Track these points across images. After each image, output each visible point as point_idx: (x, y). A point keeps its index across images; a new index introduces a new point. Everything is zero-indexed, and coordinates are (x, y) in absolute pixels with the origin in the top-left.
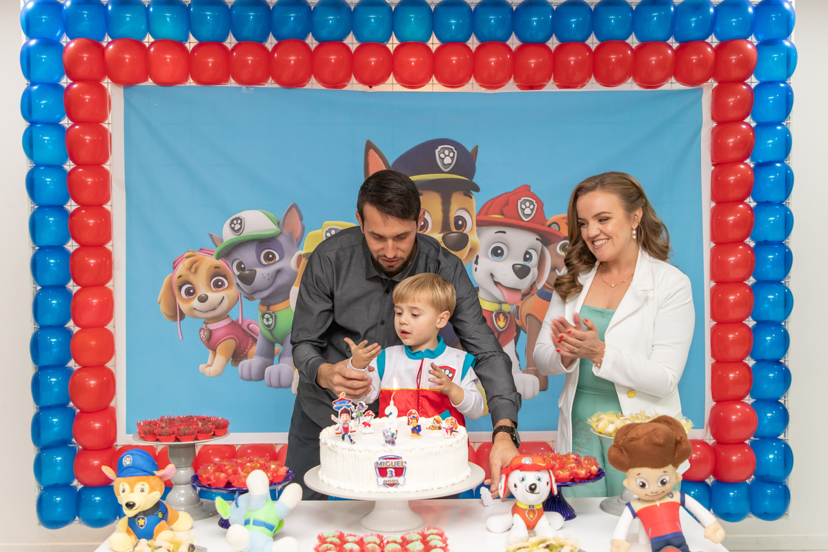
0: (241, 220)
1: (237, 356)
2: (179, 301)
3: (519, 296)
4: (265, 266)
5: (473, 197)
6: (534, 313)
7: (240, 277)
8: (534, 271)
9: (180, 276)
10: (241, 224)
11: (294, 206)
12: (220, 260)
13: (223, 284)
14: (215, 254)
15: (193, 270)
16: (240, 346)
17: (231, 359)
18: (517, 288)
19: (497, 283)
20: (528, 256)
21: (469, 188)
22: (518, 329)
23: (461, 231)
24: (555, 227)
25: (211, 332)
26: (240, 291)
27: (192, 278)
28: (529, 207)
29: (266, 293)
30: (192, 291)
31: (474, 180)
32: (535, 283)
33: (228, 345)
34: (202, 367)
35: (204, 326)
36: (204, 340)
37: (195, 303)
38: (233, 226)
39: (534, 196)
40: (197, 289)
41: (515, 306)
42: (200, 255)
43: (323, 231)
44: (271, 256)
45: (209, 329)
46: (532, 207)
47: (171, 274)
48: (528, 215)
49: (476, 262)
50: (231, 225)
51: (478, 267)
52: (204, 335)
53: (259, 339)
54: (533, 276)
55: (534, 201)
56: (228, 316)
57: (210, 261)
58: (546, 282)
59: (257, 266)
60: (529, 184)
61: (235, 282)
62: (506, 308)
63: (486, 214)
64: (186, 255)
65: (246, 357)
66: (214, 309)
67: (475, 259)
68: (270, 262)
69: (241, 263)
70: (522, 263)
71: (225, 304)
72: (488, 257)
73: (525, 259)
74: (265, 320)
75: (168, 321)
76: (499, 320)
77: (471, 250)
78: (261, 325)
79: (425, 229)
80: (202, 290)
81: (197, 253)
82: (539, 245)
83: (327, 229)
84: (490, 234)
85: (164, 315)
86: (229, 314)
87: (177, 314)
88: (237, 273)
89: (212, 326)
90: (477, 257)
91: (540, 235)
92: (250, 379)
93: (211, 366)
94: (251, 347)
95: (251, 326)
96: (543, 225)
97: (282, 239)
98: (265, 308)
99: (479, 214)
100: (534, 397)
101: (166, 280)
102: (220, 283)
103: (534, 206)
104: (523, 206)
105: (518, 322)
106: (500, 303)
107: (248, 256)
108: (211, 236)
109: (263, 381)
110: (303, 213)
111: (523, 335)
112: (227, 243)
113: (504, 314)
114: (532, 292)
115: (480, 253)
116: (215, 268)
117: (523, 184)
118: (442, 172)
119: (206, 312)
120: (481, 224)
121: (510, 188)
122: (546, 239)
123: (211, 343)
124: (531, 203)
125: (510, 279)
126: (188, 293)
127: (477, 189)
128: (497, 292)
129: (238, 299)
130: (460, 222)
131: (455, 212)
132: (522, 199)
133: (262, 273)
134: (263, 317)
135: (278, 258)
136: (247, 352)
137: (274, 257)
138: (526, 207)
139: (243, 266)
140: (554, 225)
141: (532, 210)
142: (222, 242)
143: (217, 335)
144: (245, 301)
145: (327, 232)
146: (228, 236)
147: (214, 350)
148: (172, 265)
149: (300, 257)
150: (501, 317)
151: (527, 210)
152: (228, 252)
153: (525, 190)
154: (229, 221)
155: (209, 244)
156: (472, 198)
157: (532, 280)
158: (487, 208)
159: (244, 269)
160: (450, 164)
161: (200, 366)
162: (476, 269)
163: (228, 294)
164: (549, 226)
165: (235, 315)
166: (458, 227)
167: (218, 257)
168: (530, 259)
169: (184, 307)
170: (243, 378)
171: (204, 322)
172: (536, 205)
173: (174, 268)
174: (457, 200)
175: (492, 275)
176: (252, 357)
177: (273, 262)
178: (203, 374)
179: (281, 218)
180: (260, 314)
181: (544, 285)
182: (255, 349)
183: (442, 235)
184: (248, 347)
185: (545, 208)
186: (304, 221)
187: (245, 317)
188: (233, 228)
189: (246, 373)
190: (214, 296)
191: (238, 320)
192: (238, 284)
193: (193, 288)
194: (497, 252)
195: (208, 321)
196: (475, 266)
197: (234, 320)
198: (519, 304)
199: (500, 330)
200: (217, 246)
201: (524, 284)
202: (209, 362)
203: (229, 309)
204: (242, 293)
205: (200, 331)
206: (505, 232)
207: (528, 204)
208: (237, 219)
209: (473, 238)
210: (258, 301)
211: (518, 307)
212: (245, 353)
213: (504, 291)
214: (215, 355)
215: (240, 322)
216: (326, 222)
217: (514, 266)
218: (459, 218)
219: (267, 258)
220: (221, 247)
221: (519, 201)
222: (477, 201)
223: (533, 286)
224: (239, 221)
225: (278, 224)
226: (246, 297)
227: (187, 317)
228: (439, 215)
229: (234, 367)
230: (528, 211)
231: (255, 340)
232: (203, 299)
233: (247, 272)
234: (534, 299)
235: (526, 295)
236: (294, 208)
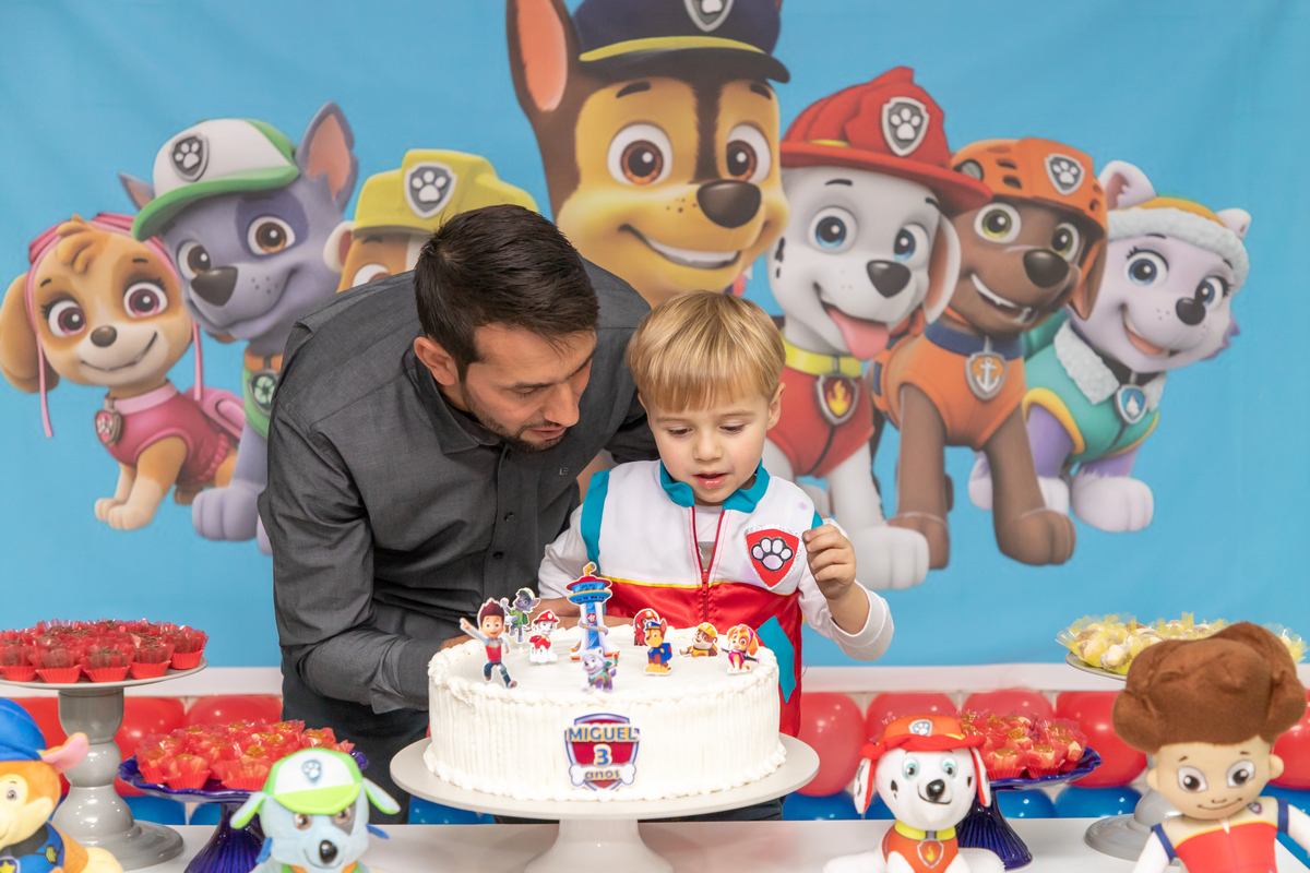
0: (200, 143)
1: (190, 479)
2: (44, 344)
3: (881, 339)
4: (259, 258)
5: (773, 95)
6: (919, 382)
7: (196, 284)
8: (919, 278)
9: (47, 281)
10: (199, 153)
11: (333, 110)
12: (148, 242)
13: (155, 301)
14: (135, 227)
15: (79, 265)
16: (196, 454)
17: (174, 487)
18: (880, 318)
19: (828, 308)
20: (904, 242)
21: (764, 73)
22: (879, 419)
23: (742, 178)
24: (971, 171)
25: (123, 420)
26: (196, 320)
27: (76, 285)
28: (909, 122)
29: (261, 326)
30: (75, 318)
31: (778, 54)
32: (920, 307)
33: (170, 451)
34: (101, 505)
35: (106, 405)
36: (106, 439)
37: (85, 347)
38: (179, 157)
39: (921, 95)
40: (89, 314)
41: (870, 364)
42: (96, 229)
43: (403, 175)
44: (274, 234)
45: (118, 413)
46: (916, 121)
47: (24, 275)
48: (905, 142)
49: (779, 256)
50: (174, 154)
51: (785, 266)
52: (107, 427)
53: (245, 438)
54: (918, 290)
55: (922, 107)
56: (167, 381)
57: (122, 244)
58: (951, 305)
59: (239, 259)
60: (908, 64)
61: (183, 297)
62: (850, 367)
63: (806, 137)
64: (63, 228)
65: (210, 481)
66: (132, 364)
67: (775, 247)
68: (273, 250)
69: (199, 250)
70: (891, 257)
71: (160, 351)
72: (806, 241)
73: (899, 249)
74: (258, 392)
75: (17, 394)
76: (834, 396)
77: (767, 225)
78: (248, 402)
79: (654, 173)
80: (102, 315)
81: (90, 225)
82: (933, 213)
83: (414, 169)
84: (814, 186)
85: (6, 377)
86: (172, 375)
87: (38, 375)
88: (190, 275)
89: (128, 406)
90: (782, 243)
91: (934, 190)
92: (221, 537)
93: (123, 502)
94: (224, 458)
95: (224, 406)
96: (943, 165)
97: (302, 193)
98: (258, 363)
99: (787, 138)
100: (915, 585)
101: (11, 290)
102: (147, 300)
103: (922, 118)
104: (896, 120)
105: (879, 403)
106: (837, 355)
107: (217, 233)
108: (125, 182)
109: (252, 543)
110: (355, 128)
111: (890, 435)
112: (165, 201)
113: (846, 382)
114: (915, 330)
115: (789, 232)
116: (136, 261)
117: (895, 65)
118: (698, 32)
119: (113, 369)
120: (792, 161)
121: (865, 76)
122: (952, 198)
123: (124, 446)
124: (915, 111)
125: (859, 295)
126: (66, 322)
127: (783, 75)
128: (829, 329)
129: (192, 339)
130: (741, 157)
131: (729, 131)
132: (895, 100)
133: (252, 276)
134: (254, 383)
135: (291, 238)
136: (215, 471)
137: (282, 236)
138: (903, 121)
139: (204, 258)
140: (971, 165)
141: (917, 129)
142: (152, 195)
143: (138, 427)
144: (210, 344)
145: (413, 176)
146: (167, 182)
147: (132, 465)
148: (25, 252)
149: (347, 237)
150: (839, 389)
151: (903, 128)
152: (167, 223)
153: (900, 80)
154: (168, 146)
155: (120, 203)
156: (768, 96)
157: (913, 300)
158: (807, 122)
159: (206, 266)
160: (717, 14)
161: (97, 504)
162: (778, 273)
163: (167, 326)
164: (958, 168)
165: (184, 377)
166: (736, 168)
167: (143, 235)
168: (911, 248)
169: (56, 357)
170: (202, 534)
171: (107, 396)
172: (926, 117)
173: (32, 261)
174: (734, 103)
175: (817, 288)
176: (225, 483)
177: (279, 248)
178: (105, 523)
179: (299, 142)
180: (246, 376)
181: (944, 315)
182: (234, 462)
183: (696, 187)
184: (217, 457)
185: (948, 125)
186: (356, 149)
187: (208, 383)
188: (179, 164)
189: (210, 522)
190: (132, 332)
191: (191, 392)
192: (191, 303)
193: (80, 311)
194: (829, 232)
195: (116, 392)
196: (776, 264)
197: (183, 390)
198: (881, 359)
199: (836, 421)
200: (139, 208)
201: (895, 309)
202: (119, 494)
203: (170, 363)
204: (201, 323)
205: (97, 417)
206: (848, 183)
207: (906, 114)
208: (190, 140)
209: (772, 195)
210: (242, 345)
211: (879, 366)
212: (208, 472)
213: (849, 330)
214: (133, 477)
215: (197, 396)
216: (412, 153)
217: (870, 266)
218: (737, 146)
219: (264, 237)
220: (149, 209)
221: (886, 108)
222: (784, 105)
223: (915, 315)
224: (195, 147)
225: (293, 153)
226: (212, 335)
227: (64, 385)
228: (690, 137)
229: (180, 508)
230: (906, 132)
231: (234, 441)
232: (104, 339)
233: (215, 273)
234: (918, 348)
235: (899, 335)
236: (332, 118)
